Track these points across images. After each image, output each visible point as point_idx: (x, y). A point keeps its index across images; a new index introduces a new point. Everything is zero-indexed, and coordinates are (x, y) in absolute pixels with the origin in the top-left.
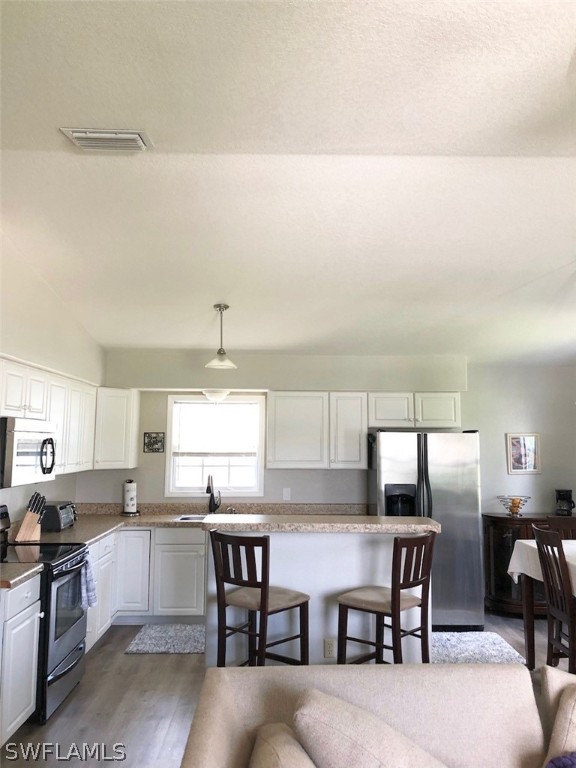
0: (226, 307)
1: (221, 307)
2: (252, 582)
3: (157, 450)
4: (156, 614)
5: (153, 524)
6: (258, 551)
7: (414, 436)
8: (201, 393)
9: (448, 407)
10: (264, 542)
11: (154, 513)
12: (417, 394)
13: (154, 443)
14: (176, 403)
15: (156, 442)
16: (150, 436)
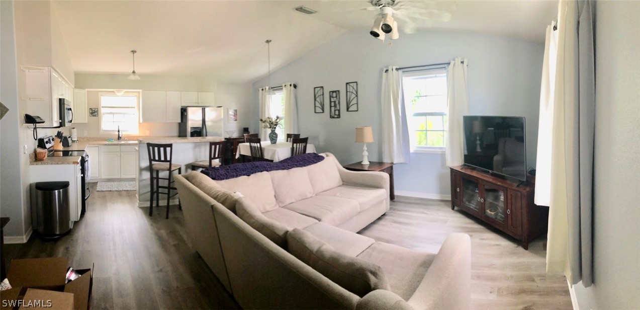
0: (136, 52)
1: (134, 52)
2: (166, 161)
3: (95, 116)
4: (102, 178)
5: (100, 144)
6: (168, 149)
7: (201, 108)
8: (113, 92)
9: (209, 97)
10: (170, 146)
11: (96, 141)
12: (199, 93)
13: (94, 113)
14: (102, 96)
15: (94, 112)
16: (92, 110)
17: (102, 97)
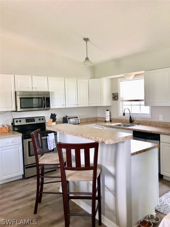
3: (116, 100)
14: (121, 81)
15: (116, 97)
16: (114, 95)
17: (121, 83)
